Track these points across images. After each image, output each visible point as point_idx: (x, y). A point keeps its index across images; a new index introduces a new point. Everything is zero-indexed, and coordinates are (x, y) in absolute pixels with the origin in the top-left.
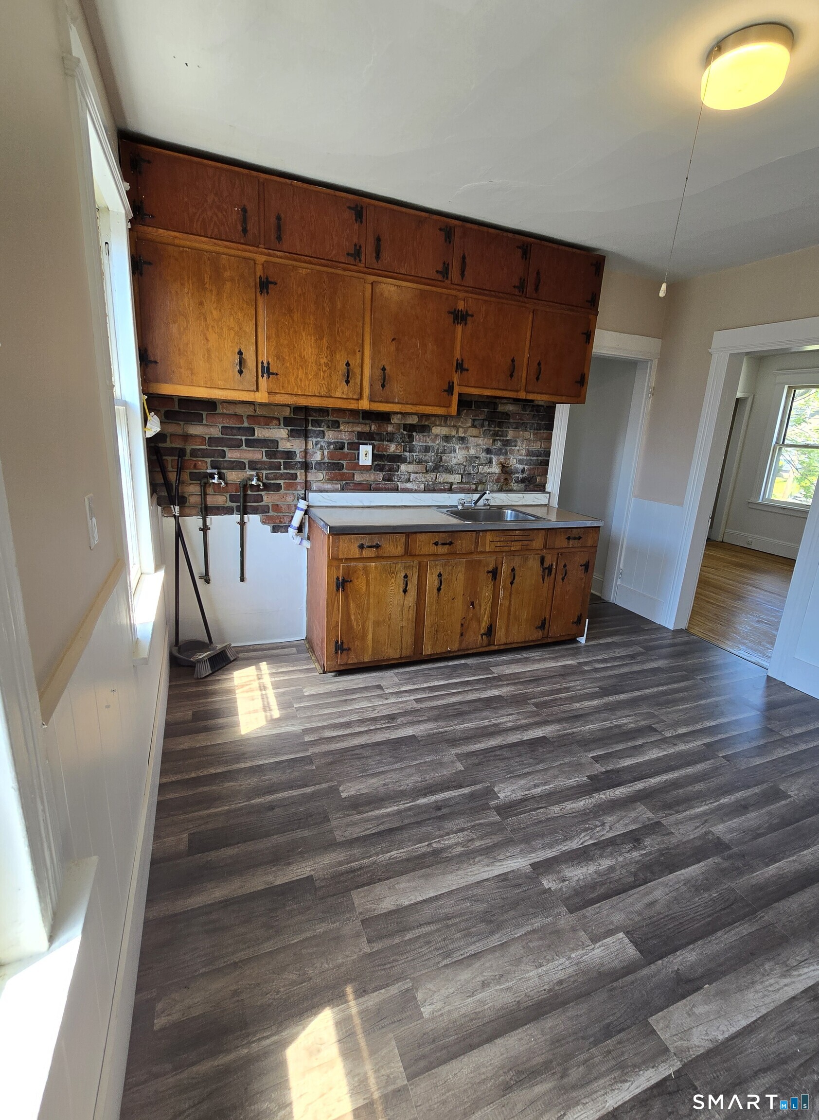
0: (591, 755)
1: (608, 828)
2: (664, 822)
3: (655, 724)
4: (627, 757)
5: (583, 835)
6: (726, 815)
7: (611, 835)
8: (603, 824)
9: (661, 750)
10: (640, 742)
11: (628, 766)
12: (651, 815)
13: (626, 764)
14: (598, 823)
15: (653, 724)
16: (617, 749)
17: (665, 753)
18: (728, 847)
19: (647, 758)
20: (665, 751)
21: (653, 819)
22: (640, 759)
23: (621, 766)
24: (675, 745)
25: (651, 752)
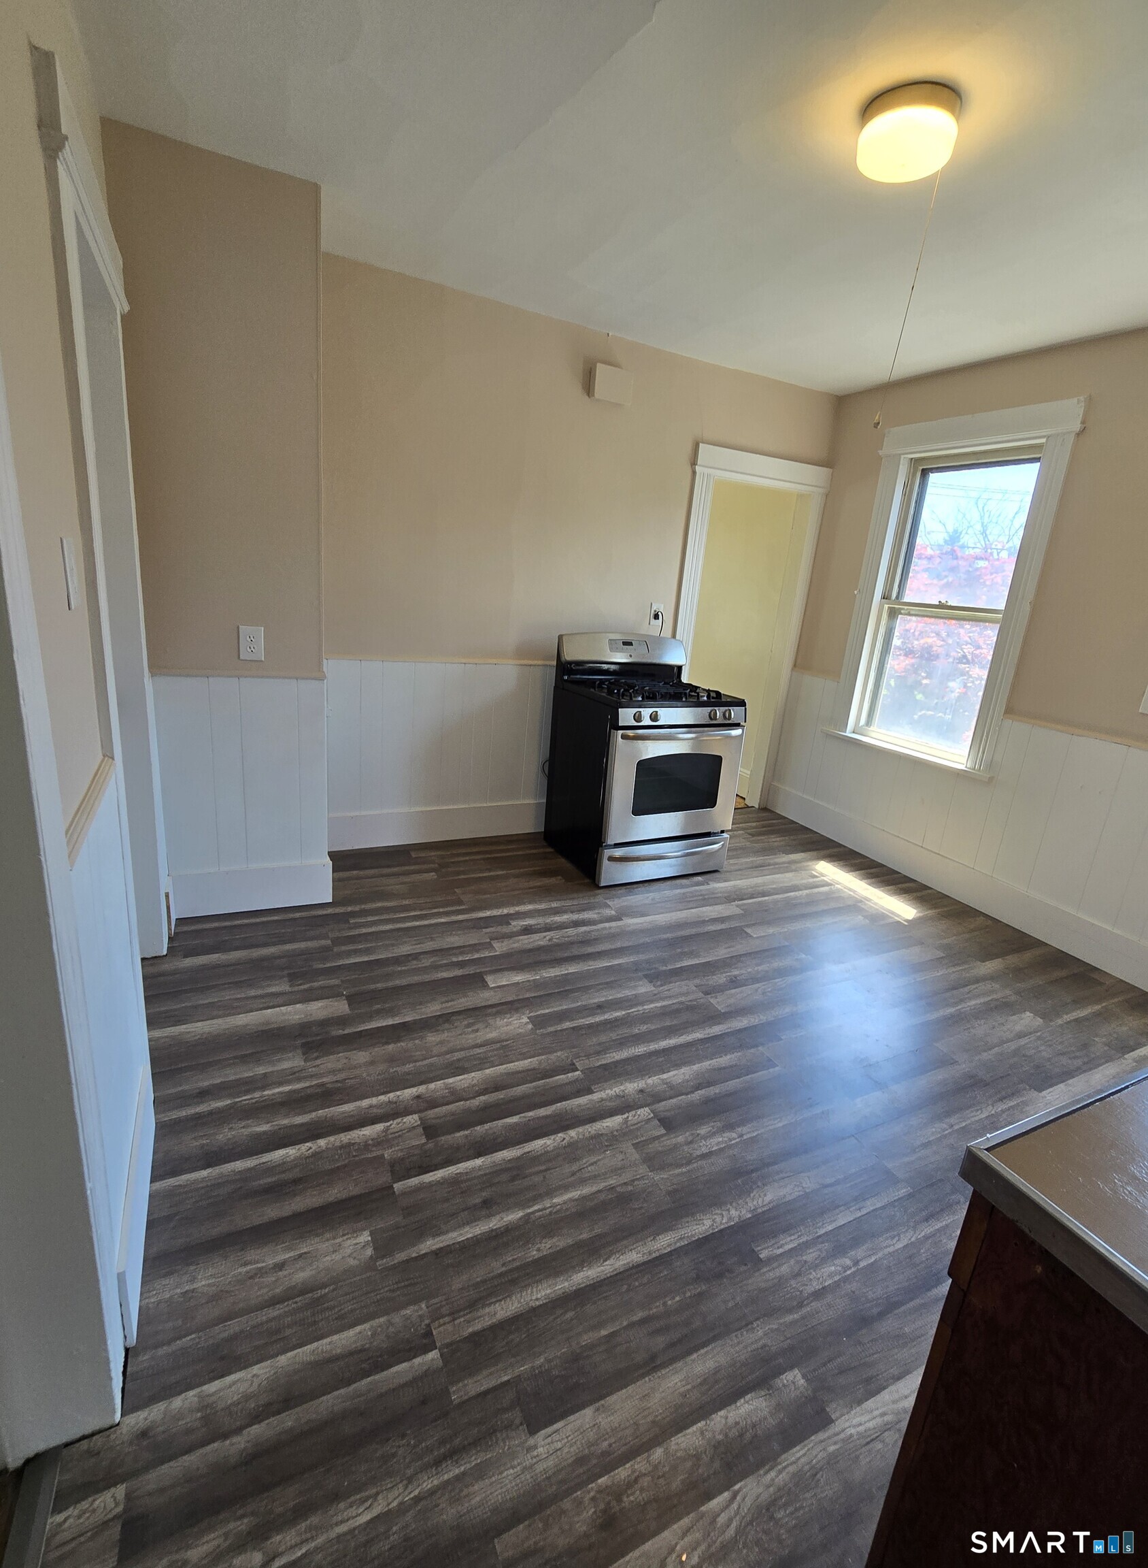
0: (777, 1068)
1: (759, 990)
2: (701, 995)
3: (658, 1138)
4: (724, 1068)
5: (784, 985)
6: (630, 1000)
7: (757, 985)
8: (764, 993)
9: (668, 1081)
10: (697, 1096)
11: (726, 1055)
12: (712, 1001)
13: (728, 1057)
14: (769, 994)
15: (662, 1136)
16: (738, 1080)
17: (665, 1076)
18: (646, 976)
19: (696, 1067)
20: (663, 1080)
21: (712, 997)
22: (706, 1064)
23: (736, 1054)
24: (641, 1091)
25: (687, 1077)
